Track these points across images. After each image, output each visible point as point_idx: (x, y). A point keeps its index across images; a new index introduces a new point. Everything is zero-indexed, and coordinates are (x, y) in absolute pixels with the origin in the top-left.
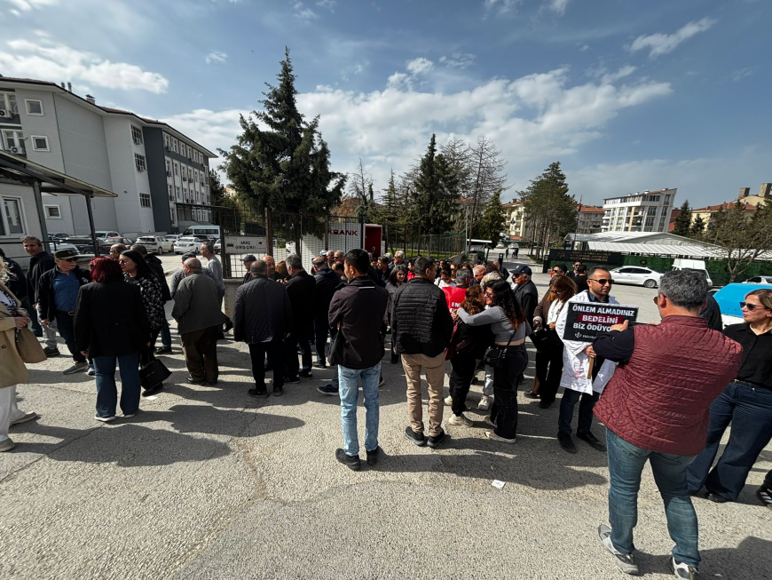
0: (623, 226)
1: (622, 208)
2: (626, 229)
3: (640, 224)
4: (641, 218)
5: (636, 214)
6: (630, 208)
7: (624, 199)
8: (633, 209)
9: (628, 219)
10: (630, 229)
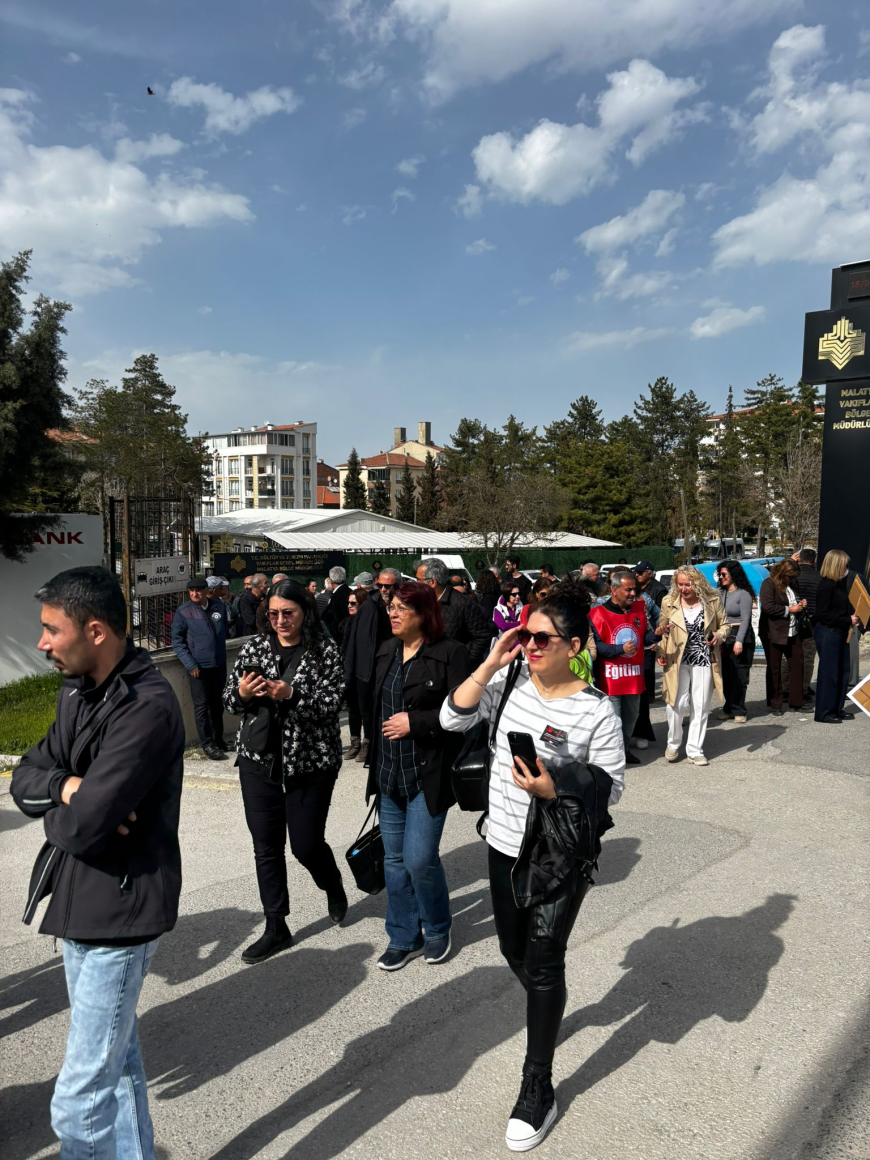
0: (243, 495)
1: (233, 459)
2: (250, 503)
3: (272, 492)
4: (271, 479)
5: (261, 470)
6: (249, 459)
7: (235, 439)
8: (255, 460)
9: (250, 481)
10: (256, 502)
